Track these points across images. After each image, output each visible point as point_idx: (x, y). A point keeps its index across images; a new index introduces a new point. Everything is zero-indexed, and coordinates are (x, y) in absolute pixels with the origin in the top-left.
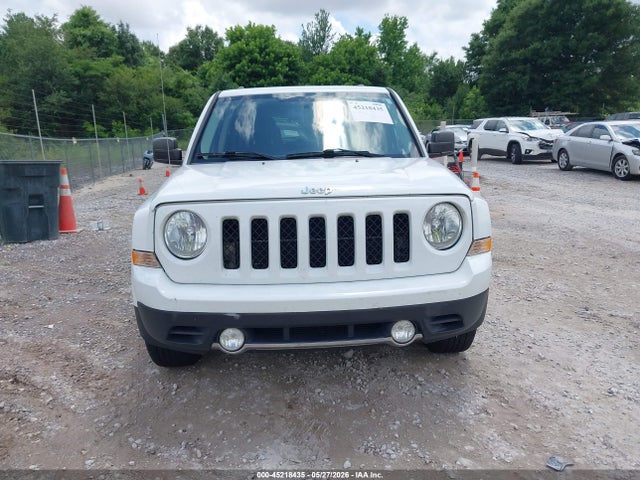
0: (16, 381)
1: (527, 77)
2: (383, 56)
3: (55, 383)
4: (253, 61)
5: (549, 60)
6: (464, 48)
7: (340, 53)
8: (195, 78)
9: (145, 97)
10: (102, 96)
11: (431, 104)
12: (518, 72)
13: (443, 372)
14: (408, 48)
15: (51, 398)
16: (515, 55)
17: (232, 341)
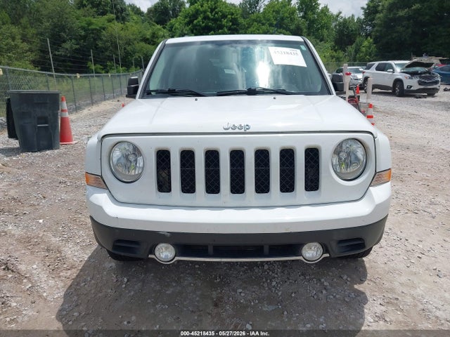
0: (7, 268)
1: (410, 30)
2: (301, 14)
3: (34, 272)
4: (206, 18)
5: (427, 17)
6: (363, 8)
7: (269, 12)
8: (165, 30)
9: (130, 44)
10: (100, 44)
11: (336, 51)
12: (404, 26)
13: (345, 277)
14: (320, 8)
15: (30, 285)
16: (401, 13)
17: (165, 253)
